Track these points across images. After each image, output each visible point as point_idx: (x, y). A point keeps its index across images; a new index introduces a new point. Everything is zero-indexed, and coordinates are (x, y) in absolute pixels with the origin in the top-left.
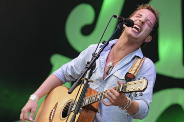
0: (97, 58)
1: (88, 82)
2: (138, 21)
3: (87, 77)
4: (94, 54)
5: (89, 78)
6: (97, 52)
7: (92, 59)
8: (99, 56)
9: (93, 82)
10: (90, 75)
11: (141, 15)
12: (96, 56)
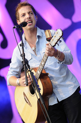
0: (24, 56)
1: (31, 71)
4: (21, 55)
6: (22, 53)
8: (24, 54)
12: (23, 55)
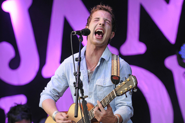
2: (99, 25)
3: (80, 95)
4: (75, 74)
5: (83, 95)
7: (76, 79)
9: (87, 97)
10: (82, 92)
11: (99, 18)
